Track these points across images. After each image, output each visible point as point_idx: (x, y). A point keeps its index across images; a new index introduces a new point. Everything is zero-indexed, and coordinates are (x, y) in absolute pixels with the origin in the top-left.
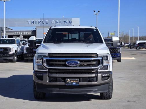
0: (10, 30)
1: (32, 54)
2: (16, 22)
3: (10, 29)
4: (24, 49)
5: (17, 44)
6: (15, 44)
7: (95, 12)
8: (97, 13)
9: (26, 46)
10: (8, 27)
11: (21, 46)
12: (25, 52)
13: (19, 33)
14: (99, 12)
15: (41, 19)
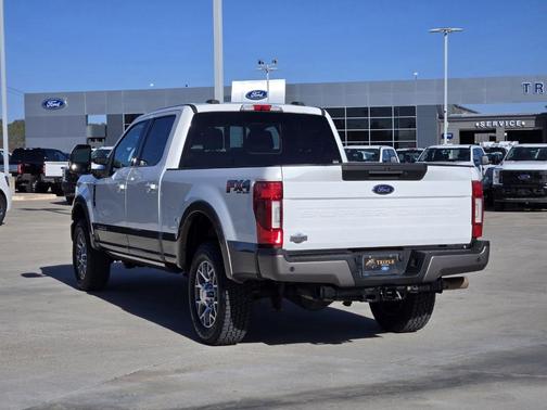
0: (465, 114)
1: (517, 189)
2: (485, 90)
3: (465, 109)
4: (494, 174)
5: (475, 161)
6: (469, 160)
9: (499, 167)
10: (463, 106)
11: (486, 167)
12: (496, 182)
13: (495, 123)
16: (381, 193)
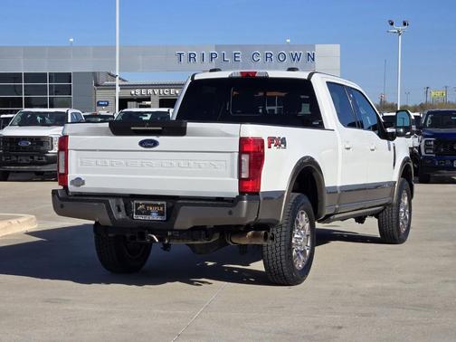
2: (140, 58)
7: (392, 24)
8: (401, 28)
13: (150, 91)
14: (405, 24)
15: (217, 47)
16: (145, 147)
